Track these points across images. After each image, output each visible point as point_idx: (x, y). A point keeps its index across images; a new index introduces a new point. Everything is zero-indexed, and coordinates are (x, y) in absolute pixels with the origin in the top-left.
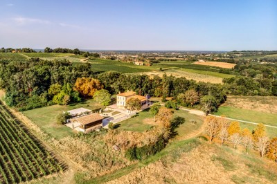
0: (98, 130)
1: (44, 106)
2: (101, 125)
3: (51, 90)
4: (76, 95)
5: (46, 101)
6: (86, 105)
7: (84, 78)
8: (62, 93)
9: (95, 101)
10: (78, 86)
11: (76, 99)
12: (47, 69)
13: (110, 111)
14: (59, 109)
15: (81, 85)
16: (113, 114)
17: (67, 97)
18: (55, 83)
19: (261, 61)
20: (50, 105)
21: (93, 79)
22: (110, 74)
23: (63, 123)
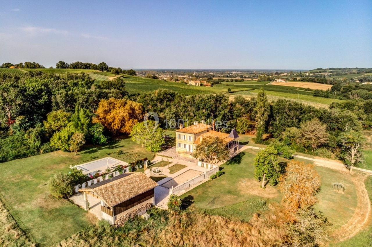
0: (145, 216)
1: (33, 154)
2: (152, 201)
3: (50, 123)
4: (98, 131)
5: (38, 144)
6: (117, 150)
7: (112, 100)
8: (70, 127)
9: (135, 143)
10: (102, 115)
11: (98, 139)
12: (46, 85)
13: (164, 164)
14: (63, 161)
15: (106, 112)
16: (172, 171)
17: (79, 137)
18: (59, 108)
19: (361, 81)
20: (46, 151)
21: (129, 102)
22: (159, 94)
23: (66, 196)
